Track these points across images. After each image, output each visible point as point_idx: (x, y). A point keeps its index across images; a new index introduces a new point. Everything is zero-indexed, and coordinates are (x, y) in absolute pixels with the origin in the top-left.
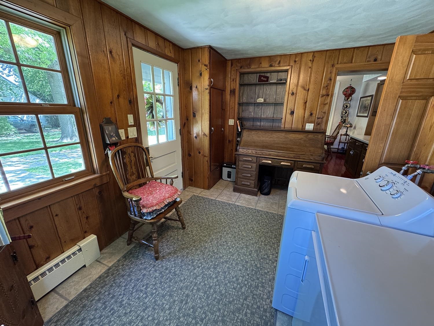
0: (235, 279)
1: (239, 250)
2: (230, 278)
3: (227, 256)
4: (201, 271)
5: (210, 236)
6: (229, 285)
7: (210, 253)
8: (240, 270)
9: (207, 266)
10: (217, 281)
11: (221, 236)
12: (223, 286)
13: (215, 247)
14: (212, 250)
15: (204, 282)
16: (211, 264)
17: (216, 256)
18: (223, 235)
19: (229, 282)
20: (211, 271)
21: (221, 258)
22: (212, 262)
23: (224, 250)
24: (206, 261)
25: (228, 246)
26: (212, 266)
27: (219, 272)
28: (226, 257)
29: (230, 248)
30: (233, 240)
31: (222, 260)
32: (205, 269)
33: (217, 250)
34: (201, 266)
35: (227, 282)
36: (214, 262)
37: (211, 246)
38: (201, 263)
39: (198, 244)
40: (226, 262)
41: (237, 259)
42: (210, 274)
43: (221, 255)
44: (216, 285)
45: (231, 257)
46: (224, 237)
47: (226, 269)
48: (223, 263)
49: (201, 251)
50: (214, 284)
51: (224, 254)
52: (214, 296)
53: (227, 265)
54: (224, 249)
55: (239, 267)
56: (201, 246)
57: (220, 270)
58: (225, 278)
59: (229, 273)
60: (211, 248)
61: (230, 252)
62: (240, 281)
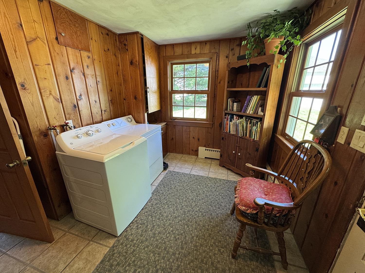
0: (170, 207)
1: (163, 230)
2: (173, 207)
3: (175, 223)
4: (194, 209)
5: (196, 246)
6: (174, 203)
7: (190, 223)
8: (165, 212)
9: (190, 213)
10: (181, 205)
11: (182, 248)
12: (178, 202)
13: (187, 230)
14: (190, 227)
15: (190, 203)
16: (188, 215)
17: (184, 222)
18: (180, 250)
19: (174, 204)
20: (187, 210)
21: (181, 221)
22: (188, 216)
23: (178, 228)
24: (193, 217)
25: (174, 234)
26: (187, 213)
27: (181, 209)
28: (176, 221)
29: (172, 231)
30: (168, 243)
31: (180, 218)
32: (191, 211)
33: (184, 228)
34: (195, 213)
35: (175, 204)
36: (186, 216)
37: (191, 232)
38: (196, 214)
39: (205, 233)
40: (176, 218)
41: (167, 220)
42: (187, 208)
43: (180, 222)
44: (182, 202)
45: (171, 222)
46: (178, 246)
47: (176, 212)
48: (179, 216)
49: (199, 225)
50: (183, 202)
51: (178, 224)
52: (183, 197)
53: (175, 214)
54: (178, 230)
55: (166, 214)
56: (201, 230)
57: (181, 211)
58: (177, 207)
59: (174, 210)
60: (190, 229)
61: (172, 227)
62: (167, 206)
